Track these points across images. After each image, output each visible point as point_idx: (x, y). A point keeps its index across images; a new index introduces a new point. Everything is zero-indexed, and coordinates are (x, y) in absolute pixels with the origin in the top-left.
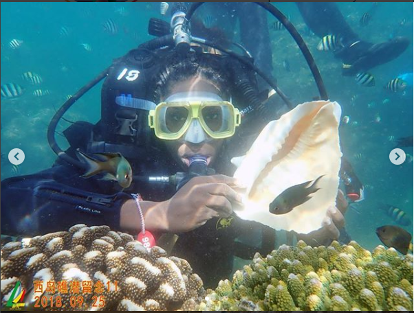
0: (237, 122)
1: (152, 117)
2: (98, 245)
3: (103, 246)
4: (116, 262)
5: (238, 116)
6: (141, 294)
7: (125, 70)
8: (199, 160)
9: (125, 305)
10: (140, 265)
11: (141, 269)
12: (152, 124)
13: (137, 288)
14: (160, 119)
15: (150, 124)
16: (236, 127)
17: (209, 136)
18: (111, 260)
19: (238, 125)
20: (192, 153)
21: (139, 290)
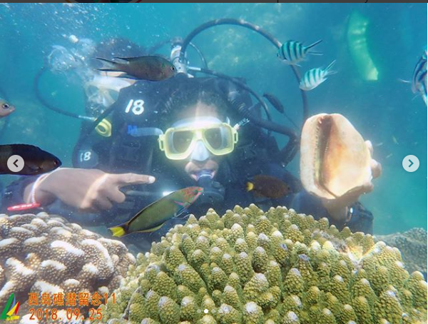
0: (235, 140)
1: (162, 142)
2: (15, 232)
3: (21, 233)
4: (35, 248)
5: (235, 135)
6: (60, 275)
7: (132, 101)
8: (205, 175)
9: (39, 286)
10: (61, 248)
11: (61, 252)
12: (162, 147)
13: (55, 270)
14: (168, 142)
15: (160, 148)
16: (235, 144)
17: (211, 153)
18: (29, 246)
19: (236, 142)
20: (198, 169)
21: (58, 271)
